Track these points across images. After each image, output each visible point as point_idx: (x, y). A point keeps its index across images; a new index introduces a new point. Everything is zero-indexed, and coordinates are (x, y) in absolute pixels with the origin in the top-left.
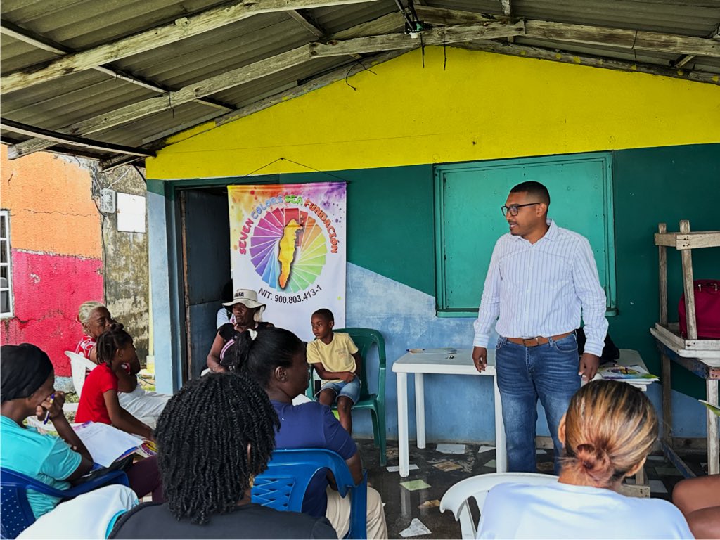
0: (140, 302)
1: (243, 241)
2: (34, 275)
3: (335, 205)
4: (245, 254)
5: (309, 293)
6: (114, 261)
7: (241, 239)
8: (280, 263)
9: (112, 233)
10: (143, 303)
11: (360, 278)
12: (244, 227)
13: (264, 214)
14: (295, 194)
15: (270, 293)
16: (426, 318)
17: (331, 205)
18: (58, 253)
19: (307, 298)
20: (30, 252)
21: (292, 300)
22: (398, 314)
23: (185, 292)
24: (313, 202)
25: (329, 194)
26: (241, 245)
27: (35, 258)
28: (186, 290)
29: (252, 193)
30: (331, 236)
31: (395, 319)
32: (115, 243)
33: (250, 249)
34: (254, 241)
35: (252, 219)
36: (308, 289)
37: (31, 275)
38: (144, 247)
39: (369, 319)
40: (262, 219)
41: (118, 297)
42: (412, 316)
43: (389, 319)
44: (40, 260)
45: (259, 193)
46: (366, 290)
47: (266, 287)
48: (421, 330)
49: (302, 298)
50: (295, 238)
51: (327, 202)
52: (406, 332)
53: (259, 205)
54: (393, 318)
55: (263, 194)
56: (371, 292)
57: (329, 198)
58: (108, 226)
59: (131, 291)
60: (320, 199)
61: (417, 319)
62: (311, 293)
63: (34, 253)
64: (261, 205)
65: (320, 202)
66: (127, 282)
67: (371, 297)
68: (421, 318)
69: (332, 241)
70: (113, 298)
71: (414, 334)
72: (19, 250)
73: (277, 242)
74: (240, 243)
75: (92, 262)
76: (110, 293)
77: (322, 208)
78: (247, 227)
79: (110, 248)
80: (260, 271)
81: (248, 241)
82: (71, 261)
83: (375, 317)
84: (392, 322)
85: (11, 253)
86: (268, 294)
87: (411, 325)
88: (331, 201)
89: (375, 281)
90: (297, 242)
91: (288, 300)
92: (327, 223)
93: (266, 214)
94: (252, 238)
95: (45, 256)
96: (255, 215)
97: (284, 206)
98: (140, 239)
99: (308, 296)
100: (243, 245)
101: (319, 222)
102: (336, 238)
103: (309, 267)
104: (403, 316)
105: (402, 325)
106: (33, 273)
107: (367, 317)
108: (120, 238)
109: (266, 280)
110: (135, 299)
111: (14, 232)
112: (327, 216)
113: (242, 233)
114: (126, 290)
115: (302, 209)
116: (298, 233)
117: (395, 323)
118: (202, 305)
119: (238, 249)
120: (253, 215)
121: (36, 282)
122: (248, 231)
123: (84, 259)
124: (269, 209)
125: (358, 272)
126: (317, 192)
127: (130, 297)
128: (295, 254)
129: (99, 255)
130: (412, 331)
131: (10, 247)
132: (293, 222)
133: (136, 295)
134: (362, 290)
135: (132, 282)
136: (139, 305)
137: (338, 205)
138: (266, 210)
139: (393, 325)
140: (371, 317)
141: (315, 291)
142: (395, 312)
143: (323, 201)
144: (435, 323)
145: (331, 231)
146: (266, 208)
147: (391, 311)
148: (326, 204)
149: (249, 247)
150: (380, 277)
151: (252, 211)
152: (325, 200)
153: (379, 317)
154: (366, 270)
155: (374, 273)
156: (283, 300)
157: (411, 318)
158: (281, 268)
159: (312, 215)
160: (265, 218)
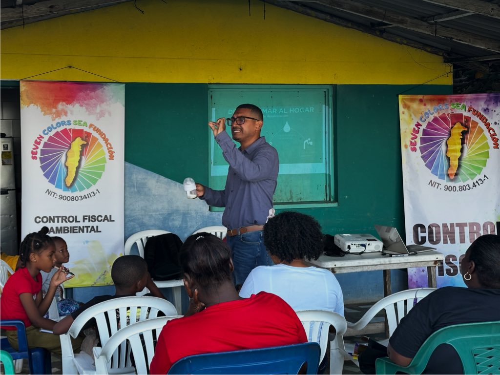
1: (413, 141)
3: (493, 111)
4: (416, 151)
5: (477, 182)
7: (412, 139)
8: (449, 159)
11: (144, 179)
12: (414, 129)
13: (431, 118)
14: (459, 100)
15: (439, 184)
16: (201, 213)
17: (490, 111)
19: (475, 186)
21: (462, 188)
24: (475, 109)
25: (488, 102)
26: (412, 144)
29: (421, 101)
30: (492, 136)
31: (175, 215)
33: (420, 147)
34: (423, 140)
35: (421, 123)
36: (477, 179)
39: (152, 215)
40: (429, 123)
42: (189, 212)
43: (169, 215)
45: (427, 100)
46: (149, 189)
47: (436, 179)
48: (197, 222)
49: (471, 186)
50: (462, 137)
51: (487, 109)
52: (184, 225)
53: (427, 111)
54: (173, 213)
55: (431, 100)
56: (154, 192)
57: (488, 106)
60: (481, 106)
61: (193, 214)
62: (480, 182)
64: (429, 111)
65: (480, 108)
67: (154, 195)
68: (197, 213)
71: (190, 227)
73: (445, 141)
74: (411, 142)
77: (483, 113)
78: (417, 129)
80: (429, 166)
81: (418, 141)
83: (158, 213)
84: (172, 217)
86: (437, 185)
87: (188, 219)
88: (491, 107)
89: (157, 182)
91: (458, 189)
92: (488, 125)
93: (433, 118)
94: (421, 138)
96: (423, 119)
97: (450, 112)
99: (477, 184)
100: (413, 144)
101: (481, 125)
102: (497, 137)
104: (181, 212)
105: (180, 219)
107: (150, 214)
109: (435, 172)
112: (487, 120)
113: (412, 134)
116: (465, 133)
117: (175, 218)
119: (409, 148)
120: (421, 119)
122: (418, 132)
124: (436, 115)
126: (477, 99)
128: (462, 151)
130: (189, 224)
132: (458, 125)
134: (146, 190)
137: (495, 111)
138: (433, 115)
139: (173, 219)
140: (154, 214)
141: (482, 180)
142: (175, 208)
143: (483, 108)
144: (208, 217)
145: (491, 131)
146: (433, 113)
147: (172, 208)
148: (486, 110)
149: (419, 145)
150: (162, 178)
151: (421, 115)
152: (485, 107)
153: (161, 213)
154: (149, 172)
155: (157, 175)
156: (453, 189)
157: (188, 213)
158: (449, 163)
159: (475, 119)
160: (432, 121)
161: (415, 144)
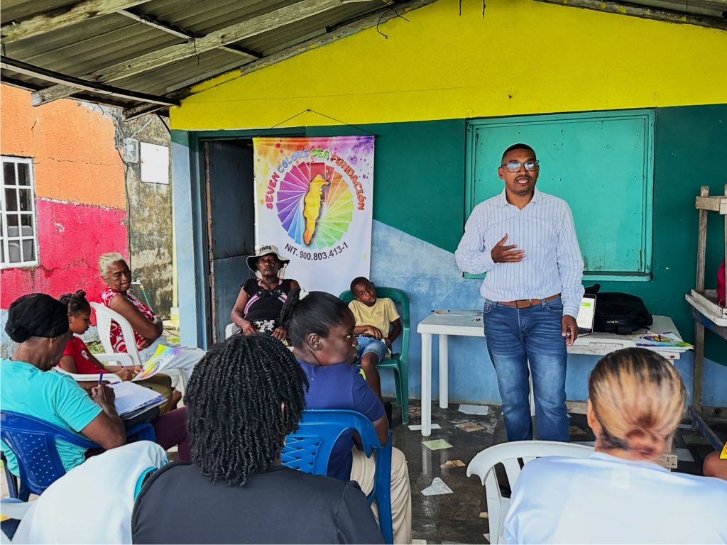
0: (163, 254)
1: (269, 196)
2: (59, 224)
3: (363, 160)
4: (271, 208)
5: (335, 250)
6: (138, 212)
7: (268, 193)
8: (306, 218)
9: (135, 183)
10: (167, 255)
11: (386, 236)
12: (271, 181)
13: (290, 168)
14: (322, 147)
15: (295, 249)
16: (452, 278)
17: (359, 160)
18: (82, 203)
19: (333, 255)
20: (54, 201)
21: (317, 256)
22: (423, 275)
23: (209, 246)
24: (340, 157)
25: (356, 149)
27: (59, 206)
28: (210, 244)
29: (278, 146)
30: (358, 193)
31: (421, 279)
32: (138, 193)
33: (277, 204)
34: (280, 196)
35: (278, 173)
36: (335, 246)
37: (56, 224)
38: (167, 199)
39: (394, 278)
40: (287, 173)
41: (142, 248)
42: (438, 277)
43: (415, 279)
44: (65, 209)
45: (285, 146)
46: (391, 249)
47: (292, 243)
48: (447, 290)
49: (328, 254)
50: (321, 193)
51: (355, 157)
52: (431, 293)
53: (284, 159)
54: (419, 277)
55: (289, 147)
56: (397, 251)
57: (356, 153)
58: (132, 177)
59: (155, 243)
60: (347, 153)
61: (443, 280)
62: (338, 250)
63: (58, 202)
64: (287, 159)
65: (346, 156)
66: (151, 234)
67: (397, 256)
68: (447, 279)
69: (359, 198)
70: (137, 249)
71: (439, 295)
72: (44, 199)
73: (303, 197)
74: (267, 197)
75: (116, 213)
76: (134, 244)
77: (349, 163)
78: (273, 181)
79: (134, 198)
80: (286, 226)
81: (275, 195)
82: (95, 212)
83: (401, 277)
84: (418, 282)
85: (35, 202)
86: (293, 249)
87: (437, 286)
88: (359, 156)
89: (401, 240)
90: (323, 198)
91: (312, 257)
92: (354, 178)
93: (292, 168)
94: (278, 192)
95: (69, 206)
96: (281, 169)
97: (310, 161)
98: (164, 190)
99: (334, 253)
100: (269, 200)
101: (346, 177)
102: (363, 195)
103: (335, 224)
104: (429, 276)
105: (428, 285)
106: (57, 222)
107: (392, 276)
108: (144, 189)
109: (291, 235)
110: (159, 251)
111: (38, 181)
112: (354, 172)
113: (269, 187)
114: (150, 242)
115: (328, 163)
116: (325, 188)
117: (421, 283)
118: (226, 260)
119: (265, 203)
120: (278, 169)
121: (60, 231)
122: (274, 185)
123: (107, 209)
124: (294, 163)
125: (384, 230)
126: (344, 146)
127: (154, 249)
128: (320, 210)
129: (123, 206)
130: (438, 291)
131: (35, 196)
132: (319, 177)
133: (159, 246)
134: (388, 249)
135: (155, 233)
136: (163, 257)
137: (365, 160)
138: (292, 164)
139: (419, 285)
140: (396, 277)
141: (341, 248)
142: (421, 272)
143: (350, 156)
144: (461, 284)
145: (358, 187)
146: (291, 162)
147: (417, 271)
148: (353, 159)
149: (275, 201)
150: (407, 235)
151: (278, 164)
152: (352, 155)
153: (405, 276)
154: (392, 228)
155: (401, 232)
156: (308, 256)
157: (436, 279)
158: (306, 224)
159: (339, 170)
160: (291, 172)
161: (272, 199)
